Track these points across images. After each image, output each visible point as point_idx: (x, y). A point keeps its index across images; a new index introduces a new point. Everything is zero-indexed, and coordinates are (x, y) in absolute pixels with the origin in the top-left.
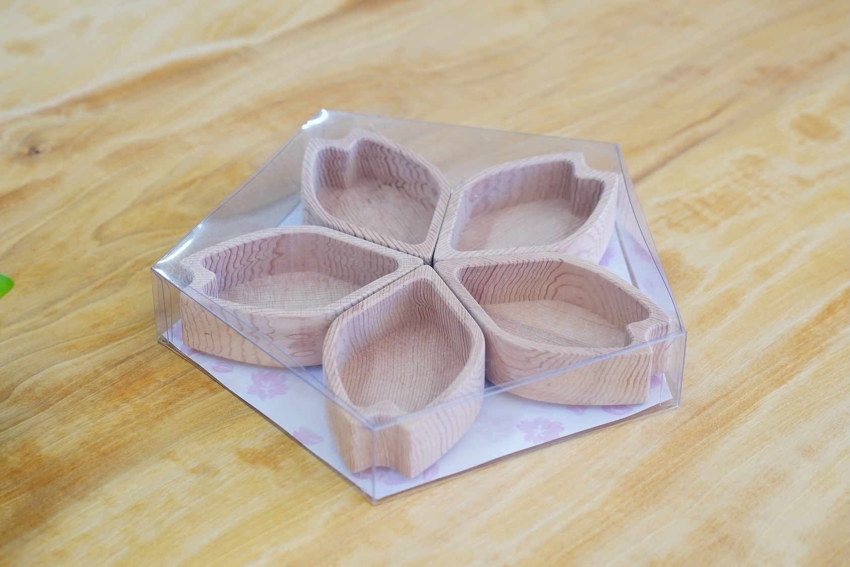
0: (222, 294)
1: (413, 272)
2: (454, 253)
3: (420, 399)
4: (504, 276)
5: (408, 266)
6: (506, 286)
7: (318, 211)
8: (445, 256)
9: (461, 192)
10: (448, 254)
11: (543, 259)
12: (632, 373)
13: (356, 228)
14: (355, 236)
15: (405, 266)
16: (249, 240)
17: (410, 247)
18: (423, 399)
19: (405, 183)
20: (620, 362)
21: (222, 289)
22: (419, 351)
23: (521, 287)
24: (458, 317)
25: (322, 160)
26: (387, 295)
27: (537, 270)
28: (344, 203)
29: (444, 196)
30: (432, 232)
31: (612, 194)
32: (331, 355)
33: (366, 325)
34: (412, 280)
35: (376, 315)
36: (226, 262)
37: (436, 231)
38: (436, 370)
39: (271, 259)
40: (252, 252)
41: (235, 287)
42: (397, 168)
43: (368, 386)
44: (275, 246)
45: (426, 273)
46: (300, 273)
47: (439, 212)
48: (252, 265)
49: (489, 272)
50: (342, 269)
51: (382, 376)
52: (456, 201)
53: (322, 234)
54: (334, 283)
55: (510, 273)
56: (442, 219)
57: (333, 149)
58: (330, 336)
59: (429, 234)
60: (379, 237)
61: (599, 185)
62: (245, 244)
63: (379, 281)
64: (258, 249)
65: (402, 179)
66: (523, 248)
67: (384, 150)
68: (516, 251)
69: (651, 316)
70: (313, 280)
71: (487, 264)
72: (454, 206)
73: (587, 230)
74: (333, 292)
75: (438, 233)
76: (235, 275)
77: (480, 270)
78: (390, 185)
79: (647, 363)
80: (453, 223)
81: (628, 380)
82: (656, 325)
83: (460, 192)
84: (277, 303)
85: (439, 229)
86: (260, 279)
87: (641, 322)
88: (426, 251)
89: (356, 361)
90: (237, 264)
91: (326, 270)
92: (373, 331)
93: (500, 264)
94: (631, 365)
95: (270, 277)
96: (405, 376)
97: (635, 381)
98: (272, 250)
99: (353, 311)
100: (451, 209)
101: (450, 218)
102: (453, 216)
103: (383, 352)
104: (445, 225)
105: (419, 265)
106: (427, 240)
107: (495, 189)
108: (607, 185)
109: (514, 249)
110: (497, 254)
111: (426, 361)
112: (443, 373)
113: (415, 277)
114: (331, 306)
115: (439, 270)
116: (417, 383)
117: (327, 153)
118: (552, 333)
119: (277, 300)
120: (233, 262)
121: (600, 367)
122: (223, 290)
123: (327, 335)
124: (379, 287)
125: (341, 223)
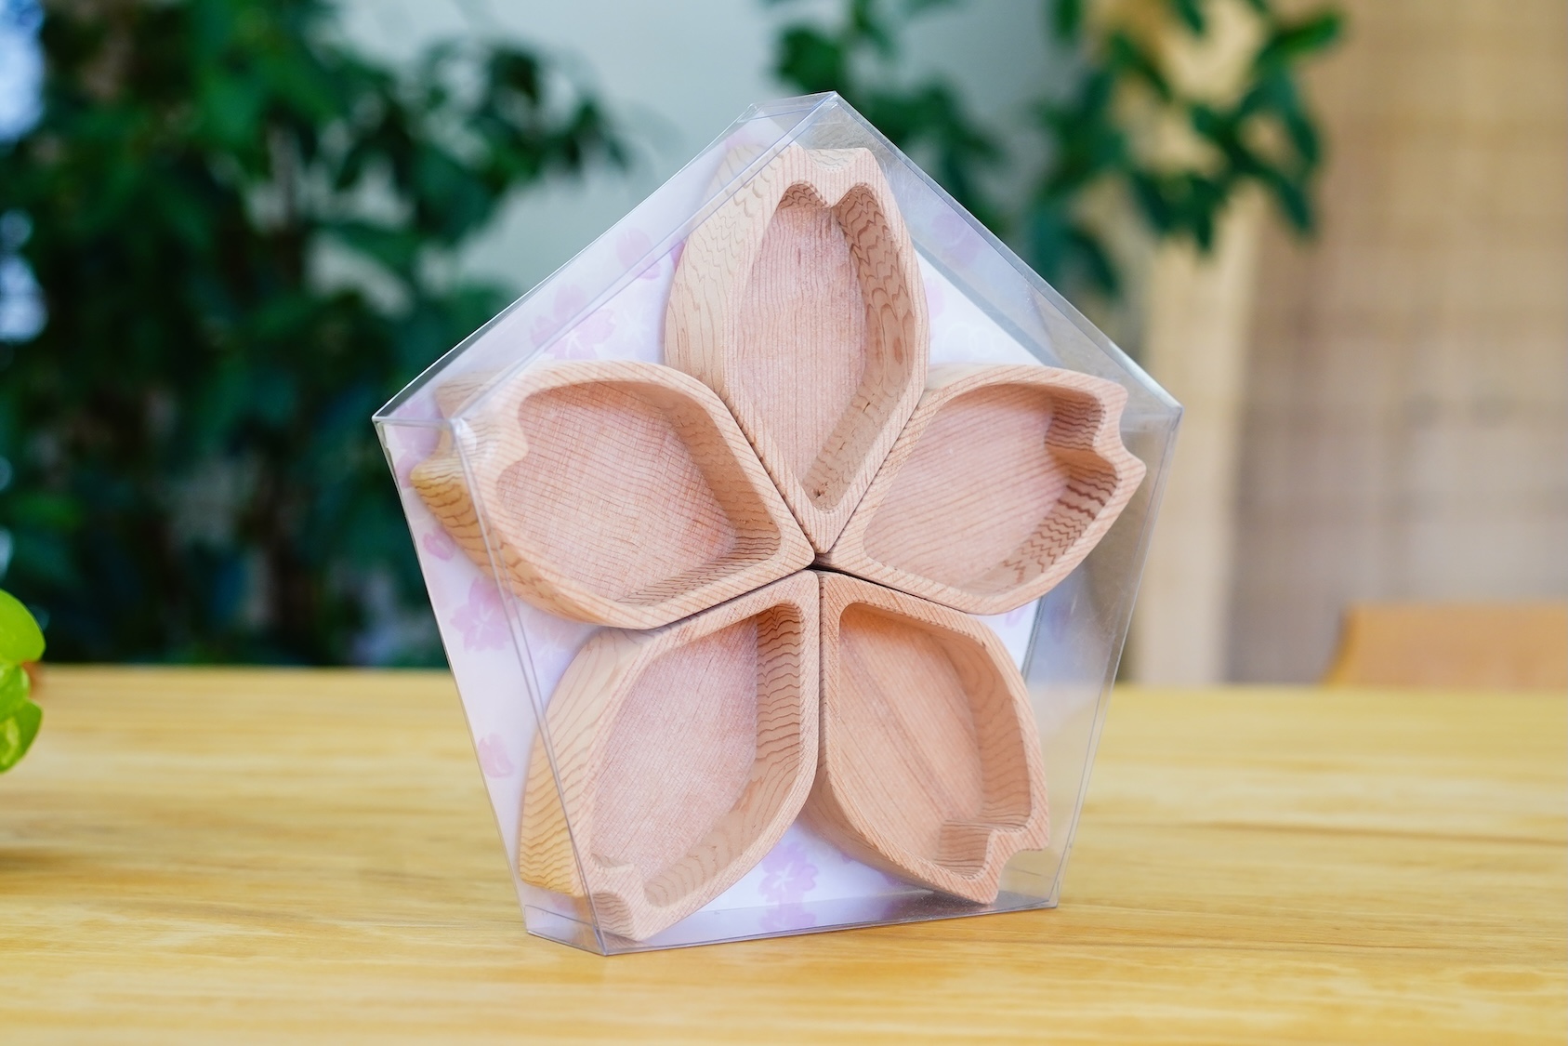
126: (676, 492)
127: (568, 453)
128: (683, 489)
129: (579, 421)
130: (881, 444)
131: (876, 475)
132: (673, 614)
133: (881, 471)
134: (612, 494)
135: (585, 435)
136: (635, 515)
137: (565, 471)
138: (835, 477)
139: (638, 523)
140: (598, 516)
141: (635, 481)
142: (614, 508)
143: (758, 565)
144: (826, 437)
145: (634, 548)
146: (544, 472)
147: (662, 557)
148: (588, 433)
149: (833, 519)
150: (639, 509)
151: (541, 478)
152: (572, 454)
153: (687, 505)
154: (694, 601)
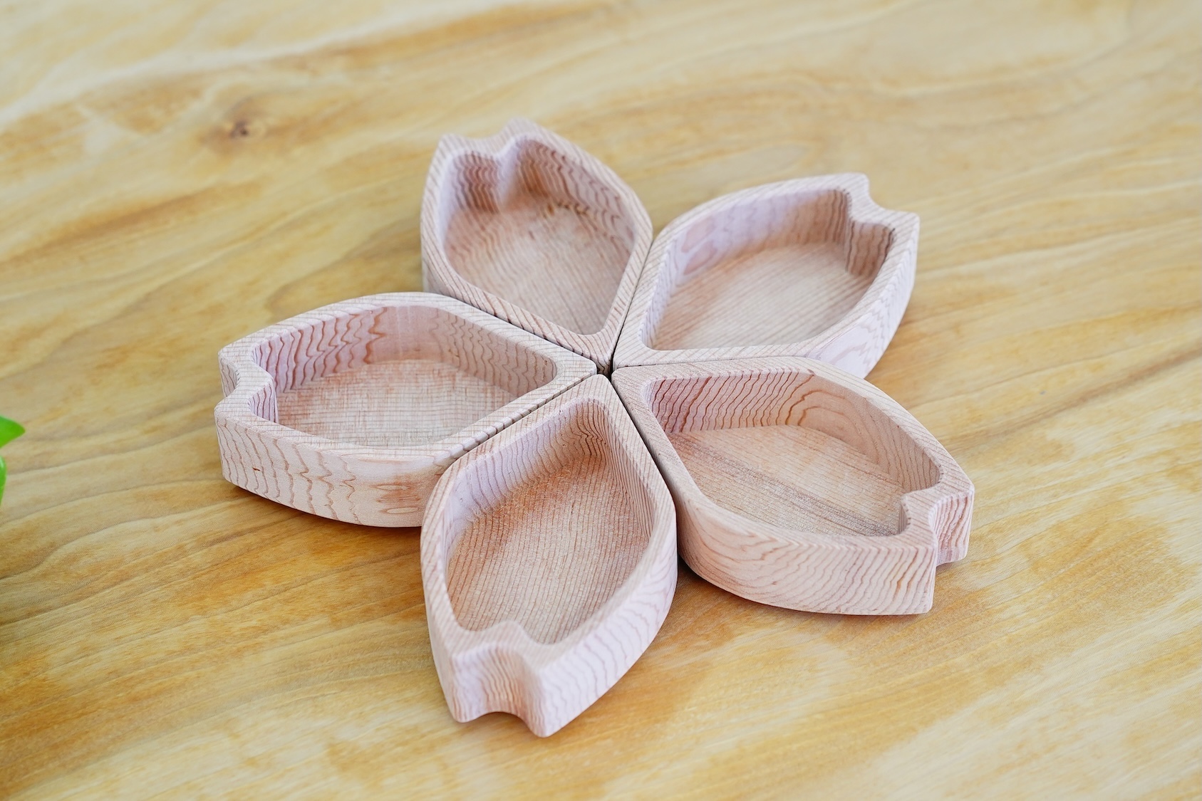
0: (290, 395)
1: (577, 387)
2: (645, 352)
3: (574, 600)
4: (721, 393)
5: (572, 374)
6: (725, 406)
7: (440, 269)
8: (631, 358)
9: (668, 242)
10: (636, 355)
11: (783, 369)
12: (905, 573)
13: (497, 301)
14: (495, 315)
15: (567, 374)
16: (330, 317)
17: (578, 340)
18: (579, 598)
19: (587, 208)
20: (886, 558)
21: (289, 386)
22: (582, 512)
23: (748, 408)
24: (638, 472)
25: (459, 170)
26: (532, 427)
27: (773, 385)
28: (492, 239)
29: (640, 245)
30: (615, 313)
31: (906, 253)
32: (433, 534)
33: (498, 473)
34: (574, 401)
35: (514, 457)
36: (294, 350)
37: (622, 311)
38: (604, 548)
39: (368, 341)
40: (336, 332)
41: (311, 383)
42: (577, 186)
43: (495, 572)
44: (372, 323)
45: (598, 390)
46: (413, 361)
47: (629, 277)
48: (337, 350)
49: (698, 386)
50: (476, 362)
51: (520, 555)
52: (659, 257)
53: (444, 309)
54: (464, 382)
55: (731, 388)
56: (633, 288)
57: (476, 154)
58: (435, 499)
59: (610, 316)
60: (531, 319)
61: (887, 232)
62: (324, 323)
63: (524, 401)
64: (346, 329)
65: (584, 202)
66: (755, 347)
67: (556, 156)
68: (743, 352)
69: (943, 480)
70: (431, 376)
71: (695, 376)
72: (654, 267)
73: (859, 317)
74: (460, 398)
75: (624, 315)
76: (310, 365)
77: (684, 384)
78: (567, 207)
79: (927, 561)
80: (649, 298)
81: (898, 583)
82: (948, 497)
83: (665, 241)
84: (371, 414)
85: (626, 308)
86: (350, 370)
87: (925, 490)
88: (602, 348)
89: (482, 525)
90: (313, 351)
91: (453, 359)
92: (510, 479)
93: (715, 375)
94: (903, 564)
95: (366, 366)
96: (556, 558)
97: (909, 584)
98: (367, 329)
99: (476, 455)
100: (649, 273)
101: (646, 289)
102: (651, 285)
103: (526, 512)
104: (636, 302)
105: (588, 374)
106: (607, 327)
107: (725, 230)
108: (899, 235)
109: (740, 348)
110: (713, 357)
111: (590, 530)
112: (615, 553)
113: (580, 396)
114: (443, 444)
115: (618, 384)
116: (572, 571)
117: (467, 161)
118: (792, 486)
119: (372, 409)
120: (306, 348)
121: (855, 564)
122: (291, 388)
123: (432, 497)
124: (523, 411)
125: (474, 291)
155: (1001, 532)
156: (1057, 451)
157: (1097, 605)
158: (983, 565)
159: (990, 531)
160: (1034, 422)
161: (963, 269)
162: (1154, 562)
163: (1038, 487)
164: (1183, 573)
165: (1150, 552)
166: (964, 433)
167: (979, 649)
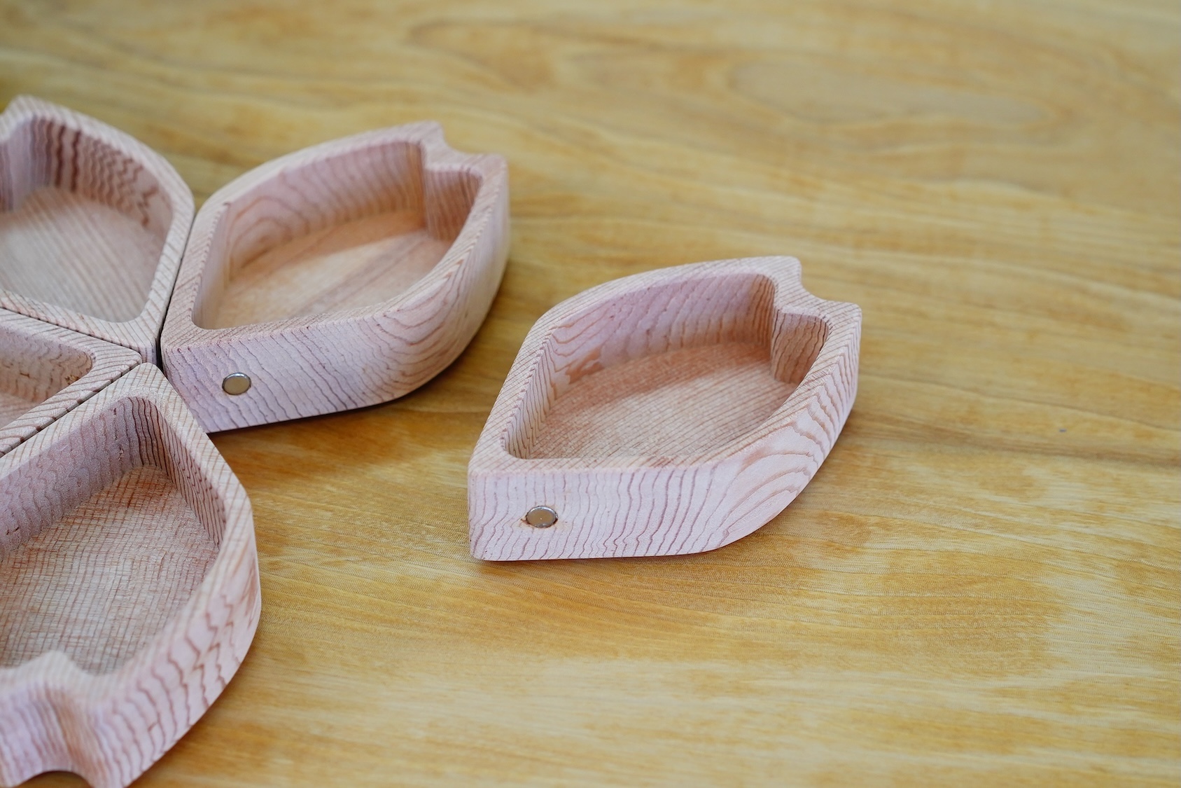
126: (99, 529)
127: (65, 639)
128: (94, 522)
129: (26, 634)
130: (12, 323)
131: (48, 322)
132: (229, 480)
133: (42, 318)
134: (108, 589)
135: (41, 626)
136: (129, 562)
137: (86, 638)
138: (58, 371)
139: (138, 558)
140: (134, 597)
141: (90, 570)
142: (124, 584)
143: (163, 413)
144: (21, 401)
145: (168, 557)
146: (90, 658)
147: (175, 530)
148: (39, 624)
149: (100, 353)
150: (122, 560)
151: (97, 661)
152: (66, 635)
153: (111, 516)
154: (212, 463)
155: (888, 530)
156: (1024, 487)
157: (917, 643)
158: (838, 549)
159: (877, 524)
160: (1026, 452)
161: (1095, 287)
162: (1018, 635)
163: (968, 510)
164: (1039, 660)
165: (1023, 624)
166: (943, 427)
167: (755, 619)
